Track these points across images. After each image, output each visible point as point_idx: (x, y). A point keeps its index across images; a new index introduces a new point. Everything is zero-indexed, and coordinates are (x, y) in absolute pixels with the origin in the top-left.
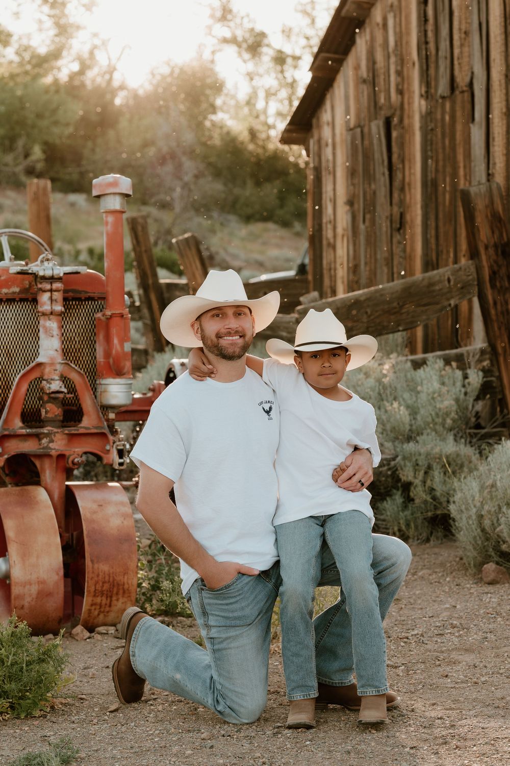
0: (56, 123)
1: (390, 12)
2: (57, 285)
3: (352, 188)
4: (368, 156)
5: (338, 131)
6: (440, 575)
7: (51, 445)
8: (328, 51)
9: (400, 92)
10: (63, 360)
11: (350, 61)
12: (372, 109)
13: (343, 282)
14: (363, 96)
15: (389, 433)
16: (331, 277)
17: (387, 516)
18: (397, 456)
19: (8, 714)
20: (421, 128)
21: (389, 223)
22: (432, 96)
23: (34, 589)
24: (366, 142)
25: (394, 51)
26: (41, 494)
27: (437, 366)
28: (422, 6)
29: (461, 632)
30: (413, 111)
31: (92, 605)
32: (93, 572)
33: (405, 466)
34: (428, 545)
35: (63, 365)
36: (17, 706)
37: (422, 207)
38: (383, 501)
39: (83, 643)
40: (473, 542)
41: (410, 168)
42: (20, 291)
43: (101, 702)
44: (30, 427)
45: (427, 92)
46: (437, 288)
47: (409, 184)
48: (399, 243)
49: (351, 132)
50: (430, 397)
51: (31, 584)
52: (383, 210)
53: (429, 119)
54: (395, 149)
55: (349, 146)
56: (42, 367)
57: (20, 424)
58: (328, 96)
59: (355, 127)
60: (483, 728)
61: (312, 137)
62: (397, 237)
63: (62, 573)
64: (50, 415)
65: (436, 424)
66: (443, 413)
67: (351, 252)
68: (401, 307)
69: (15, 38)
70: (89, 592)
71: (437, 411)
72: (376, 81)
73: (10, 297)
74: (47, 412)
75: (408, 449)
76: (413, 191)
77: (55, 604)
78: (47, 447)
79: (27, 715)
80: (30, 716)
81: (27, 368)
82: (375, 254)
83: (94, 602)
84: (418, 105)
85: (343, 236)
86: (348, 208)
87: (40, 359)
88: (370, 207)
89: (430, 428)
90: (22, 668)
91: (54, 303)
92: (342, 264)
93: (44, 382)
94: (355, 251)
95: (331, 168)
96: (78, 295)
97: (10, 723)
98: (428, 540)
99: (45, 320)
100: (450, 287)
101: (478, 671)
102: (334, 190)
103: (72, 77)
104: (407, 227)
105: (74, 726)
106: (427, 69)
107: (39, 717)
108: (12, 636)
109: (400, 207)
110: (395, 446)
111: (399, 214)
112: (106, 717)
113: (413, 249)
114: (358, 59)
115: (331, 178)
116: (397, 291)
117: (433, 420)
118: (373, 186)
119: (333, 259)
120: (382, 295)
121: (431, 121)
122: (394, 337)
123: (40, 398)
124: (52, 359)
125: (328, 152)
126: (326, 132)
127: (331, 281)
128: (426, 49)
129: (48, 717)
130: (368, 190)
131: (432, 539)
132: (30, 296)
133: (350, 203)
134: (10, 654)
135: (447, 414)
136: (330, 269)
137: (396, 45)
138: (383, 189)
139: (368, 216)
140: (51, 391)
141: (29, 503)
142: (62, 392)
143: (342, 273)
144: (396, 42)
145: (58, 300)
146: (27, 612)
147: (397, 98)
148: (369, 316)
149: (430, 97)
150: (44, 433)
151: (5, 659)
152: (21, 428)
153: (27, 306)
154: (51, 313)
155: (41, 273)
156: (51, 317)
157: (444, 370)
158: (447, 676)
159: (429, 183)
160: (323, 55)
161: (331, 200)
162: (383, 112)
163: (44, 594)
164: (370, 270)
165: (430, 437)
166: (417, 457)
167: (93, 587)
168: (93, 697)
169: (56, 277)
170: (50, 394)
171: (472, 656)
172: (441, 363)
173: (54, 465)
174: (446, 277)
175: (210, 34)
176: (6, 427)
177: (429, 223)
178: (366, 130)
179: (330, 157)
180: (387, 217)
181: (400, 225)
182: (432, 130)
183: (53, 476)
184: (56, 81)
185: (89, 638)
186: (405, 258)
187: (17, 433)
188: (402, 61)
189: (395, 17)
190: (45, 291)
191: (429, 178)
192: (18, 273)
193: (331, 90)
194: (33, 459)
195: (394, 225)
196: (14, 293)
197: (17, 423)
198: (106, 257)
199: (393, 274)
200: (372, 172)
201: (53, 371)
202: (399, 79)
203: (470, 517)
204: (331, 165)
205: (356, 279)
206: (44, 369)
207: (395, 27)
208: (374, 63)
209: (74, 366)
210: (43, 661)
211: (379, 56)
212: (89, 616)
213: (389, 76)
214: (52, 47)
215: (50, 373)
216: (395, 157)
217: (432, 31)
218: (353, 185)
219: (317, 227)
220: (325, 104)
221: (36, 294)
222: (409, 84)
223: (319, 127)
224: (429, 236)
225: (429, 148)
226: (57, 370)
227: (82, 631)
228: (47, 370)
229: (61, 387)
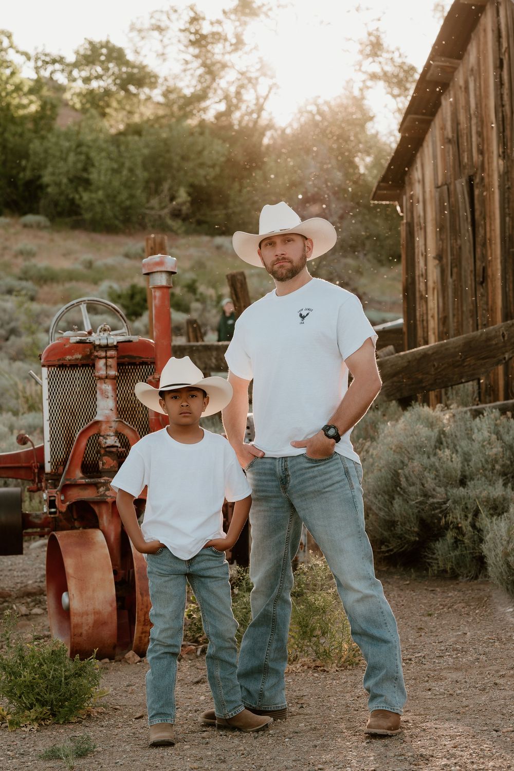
0: (202, 165)
1: (470, 76)
2: (112, 353)
3: (440, 242)
4: (454, 213)
5: (428, 189)
6: (472, 608)
7: (107, 493)
8: (416, 113)
9: (481, 152)
10: (118, 418)
11: (437, 122)
12: (457, 168)
13: (434, 333)
14: (449, 156)
15: (442, 478)
16: (423, 328)
17: (439, 555)
18: (448, 500)
19: (50, 720)
20: (499, 186)
21: (473, 278)
22: (508, 156)
23: (91, 619)
24: (452, 199)
25: (474, 114)
26: (99, 536)
27: (492, 416)
28: (499, 70)
29: (459, 655)
30: (492, 170)
31: (142, 633)
32: (143, 604)
33: (455, 509)
34: (476, 581)
35: (118, 423)
36: (57, 713)
37: (501, 262)
38: (436, 541)
39: (134, 665)
40: (500, 578)
41: (491, 225)
42: (82, 357)
43: (131, 711)
44: (89, 477)
45: (504, 152)
46: (494, 342)
47: (490, 240)
48: (482, 295)
49: (438, 190)
50: (480, 445)
51: (87, 615)
52: (467, 265)
53: (506, 178)
54: (477, 206)
55: (438, 203)
56: (100, 425)
57: (81, 475)
58: (418, 155)
59: (442, 185)
60: (436, 728)
61: (405, 194)
62: (481, 290)
63: (115, 604)
64: (106, 467)
65: (486, 469)
66: (492, 460)
67: (441, 304)
68: (464, 361)
69: (160, 81)
70: (139, 621)
71: (487, 457)
72: (460, 141)
73: (73, 363)
74: (103, 464)
75: (458, 493)
76: (493, 246)
77: (109, 631)
78: (104, 495)
79: (65, 720)
80: (67, 722)
81: (86, 426)
82: (462, 306)
83: (144, 630)
84: (496, 165)
85: (434, 289)
86: (437, 262)
87: (97, 418)
88: (457, 262)
89: (481, 473)
90: (61, 681)
91: (109, 368)
92: (433, 317)
93: (101, 438)
94: (444, 303)
95: (423, 225)
96: (133, 361)
97: (50, 728)
98: (476, 577)
99: (101, 383)
100: (504, 342)
101: (458, 685)
102: (425, 244)
103: (219, 116)
104: (489, 280)
105: (101, 729)
106: (504, 131)
107: (76, 723)
108: (52, 654)
109: (483, 262)
110: (446, 490)
111: (482, 268)
112: (131, 723)
113: (494, 302)
114: (444, 120)
115: (422, 232)
116: (459, 346)
117: (483, 467)
118: (459, 242)
119: (425, 312)
120: (446, 349)
121: (508, 180)
122: (464, 386)
123: (98, 452)
124: (107, 417)
125: (420, 207)
126: (417, 190)
127: (424, 331)
128: (502, 112)
129: (83, 723)
130: (455, 244)
131: (480, 576)
132: (90, 362)
133: (439, 257)
134: (51, 669)
135: (496, 461)
136: (423, 321)
137: (477, 108)
138: (468, 244)
139: (455, 270)
140: (106, 445)
141: (87, 544)
142: (117, 447)
143: (433, 324)
144: (476, 104)
145: (112, 366)
146: (85, 639)
147: (478, 158)
148: (436, 369)
149: (506, 157)
150: (101, 483)
151: (47, 674)
152: (82, 478)
153: (87, 370)
154: (107, 377)
155: (97, 343)
156: (107, 380)
157: (500, 419)
158: (430, 690)
159: (507, 239)
160: (410, 116)
161: (422, 255)
162: (466, 171)
163: (99, 623)
164: (458, 322)
165: (480, 482)
166: (467, 501)
167: (143, 617)
168: (126, 708)
169: (110, 345)
170: (105, 448)
171: (460, 674)
172: (496, 413)
173: (110, 511)
174: (501, 333)
175: (360, 70)
176: (69, 478)
177: (508, 277)
178: (452, 187)
179: (422, 214)
180: (471, 271)
181: (482, 279)
182: (509, 188)
183: (110, 520)
184: (202, 124)
185: (140, 661)
186: (487, 311)
187: (78, 483)
188: (482, 122)
189: (475, 81)
190: (101, 358)
191: (507, 234)
192: (78, 342)
193: (420, 150)
194: (92, 505)
195: (477, 279)
196: (77, 359)
197: (78, 474)
198: (155, 327)
199: (477, 325)
200: (458, 227)
201: (108, 428)
202: (479, 140)
203: (496, 555)
204: (422, 221)
205: (445, 330)
206: (101, 426)
207: (475, 90)
208: (458, 124)
209: (127, 423)
210: (80, 675)
211: (462, 118)
212: (140, 643)
213: (471, 137)
214: (199, 87)
215: (106, 429)
216: (477, 214)
217: (507, 94)
218: (441, 240)
219: (410, 280)
220: (416, 163)
221: (93, 360)
222: (488, 145)
223: (411, 184)
224: (507, 289)
225: (506, 206)
226: (112, 427)
227: (133, 656)
228: (104, 427)
229: (115, 442)
